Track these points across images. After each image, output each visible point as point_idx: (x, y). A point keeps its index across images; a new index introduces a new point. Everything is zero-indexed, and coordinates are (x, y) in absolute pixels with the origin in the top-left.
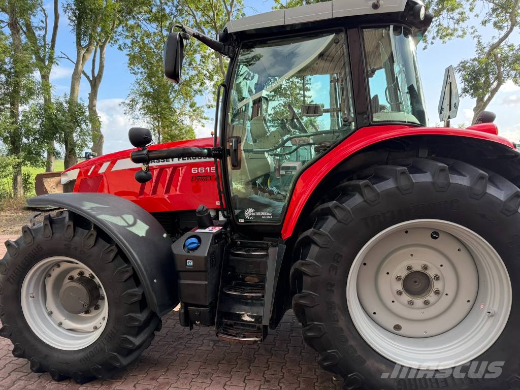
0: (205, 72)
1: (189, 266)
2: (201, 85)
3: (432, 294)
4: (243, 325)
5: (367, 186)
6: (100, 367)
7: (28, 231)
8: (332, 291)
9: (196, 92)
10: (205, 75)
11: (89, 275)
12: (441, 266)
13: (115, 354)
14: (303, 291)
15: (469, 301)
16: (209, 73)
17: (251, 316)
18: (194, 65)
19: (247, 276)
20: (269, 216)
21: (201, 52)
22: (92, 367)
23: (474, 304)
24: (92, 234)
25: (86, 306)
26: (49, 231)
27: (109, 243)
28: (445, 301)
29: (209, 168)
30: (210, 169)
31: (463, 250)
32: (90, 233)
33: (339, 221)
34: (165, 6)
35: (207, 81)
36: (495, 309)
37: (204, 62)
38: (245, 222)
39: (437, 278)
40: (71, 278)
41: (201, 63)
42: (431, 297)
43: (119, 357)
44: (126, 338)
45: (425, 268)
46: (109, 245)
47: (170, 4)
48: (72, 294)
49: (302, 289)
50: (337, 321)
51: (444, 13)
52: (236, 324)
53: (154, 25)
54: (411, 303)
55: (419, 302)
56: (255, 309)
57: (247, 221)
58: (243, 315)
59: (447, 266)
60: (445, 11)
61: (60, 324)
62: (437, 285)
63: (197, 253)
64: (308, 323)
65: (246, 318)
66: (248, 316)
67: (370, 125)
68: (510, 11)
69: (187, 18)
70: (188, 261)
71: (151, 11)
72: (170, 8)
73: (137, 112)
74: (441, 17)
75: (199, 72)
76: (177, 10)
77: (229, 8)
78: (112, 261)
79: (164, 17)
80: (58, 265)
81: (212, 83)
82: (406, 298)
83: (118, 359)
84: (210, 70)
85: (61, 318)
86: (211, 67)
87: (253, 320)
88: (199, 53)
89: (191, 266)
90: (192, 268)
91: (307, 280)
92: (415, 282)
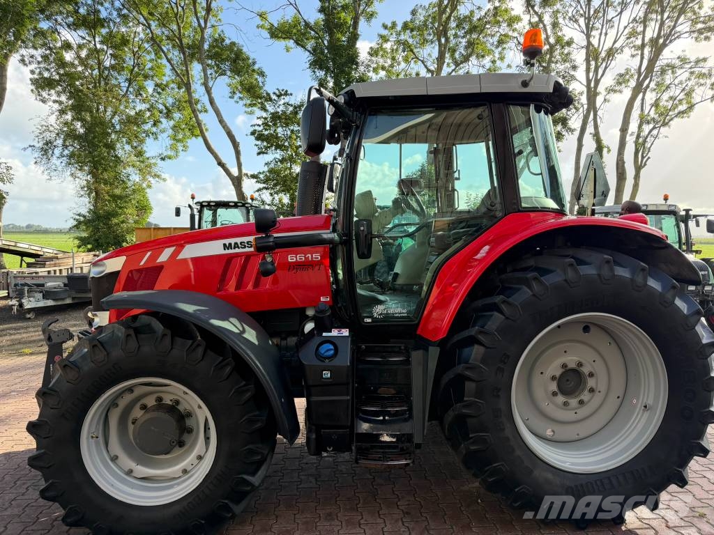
0: (161, 107)
1: (326, 378)
2: (155, 125)
3: (586, 392)
4: (382, 447)
5: (535, 279)
6: (203, 522)
7: (99, 345)
8: (498, 396)
9: (147, 134)
10: (161, 112)
11: (171, 400)
12: (594, 361)
13: (226, 501)
14: (465, 399)
15: (618, 397)
16: (166, 108)
17: (392, 436)
18: (145, 96)
19: (380, 388)
20: (403, 313)
21: (155, 79)
22: (193, 523)
23: (623, 399)
24: (199, 345)
25: (173, 442)
26: (133, 344)
27: (221, 356)
28: (597, 399)
29: (310, 255)
30: (312, 256)
31: (613, 344)
32: (196, 344)
33: (507, 318)
34: (100, 7)
35: (163, 120)
36: (650, 402)
37: (159, 93)
38: (373, 322)
39: (591, 375)
40: (144, 407)
41: (155, 94)
42: (585, 396)
43: (231, 505)
44: (242, 478)
45: (580, 364)
46: (221, 358)
47: (107, 5)
48: (153, 428)
49: (463, 397)
50: (504, 429)
51: (473, 59)
52: (373, 447)
53: (83, 32)
54: (566, 404)
55: (573, 402)
56: (397, 426)
57: (374, 320)
58: (381, 434)
59: (599, 362)
60: (474, 57)
61: (130, 472)
62: (591, 383)
63: (337, 362)
64: (471, 436)
65: (386, 438)
66: (387, 435)
67: (519, 211)
68: (544, 64)
69: (134, 29)
70: (324, 372)
71: (77, 12)
72: (108, 11)
73: (54, 160)
74: (470, 63)
75: (152, 106)
76: (119, 15)
77: (202, 22)
78: (227, 378)
79: (100, 23)
80: (130, 390)
81: (172, 123)
82: (561, 399)
83: (230, 508)
84: (168, 105)
85: (130, 464)
86: (170, 101)
87: (394, 440)
88: (152, 80)
89: (328, 378)
90: (330, 380)
91: (470, 386)
92: (568, 380)
